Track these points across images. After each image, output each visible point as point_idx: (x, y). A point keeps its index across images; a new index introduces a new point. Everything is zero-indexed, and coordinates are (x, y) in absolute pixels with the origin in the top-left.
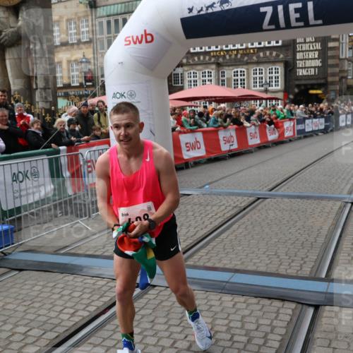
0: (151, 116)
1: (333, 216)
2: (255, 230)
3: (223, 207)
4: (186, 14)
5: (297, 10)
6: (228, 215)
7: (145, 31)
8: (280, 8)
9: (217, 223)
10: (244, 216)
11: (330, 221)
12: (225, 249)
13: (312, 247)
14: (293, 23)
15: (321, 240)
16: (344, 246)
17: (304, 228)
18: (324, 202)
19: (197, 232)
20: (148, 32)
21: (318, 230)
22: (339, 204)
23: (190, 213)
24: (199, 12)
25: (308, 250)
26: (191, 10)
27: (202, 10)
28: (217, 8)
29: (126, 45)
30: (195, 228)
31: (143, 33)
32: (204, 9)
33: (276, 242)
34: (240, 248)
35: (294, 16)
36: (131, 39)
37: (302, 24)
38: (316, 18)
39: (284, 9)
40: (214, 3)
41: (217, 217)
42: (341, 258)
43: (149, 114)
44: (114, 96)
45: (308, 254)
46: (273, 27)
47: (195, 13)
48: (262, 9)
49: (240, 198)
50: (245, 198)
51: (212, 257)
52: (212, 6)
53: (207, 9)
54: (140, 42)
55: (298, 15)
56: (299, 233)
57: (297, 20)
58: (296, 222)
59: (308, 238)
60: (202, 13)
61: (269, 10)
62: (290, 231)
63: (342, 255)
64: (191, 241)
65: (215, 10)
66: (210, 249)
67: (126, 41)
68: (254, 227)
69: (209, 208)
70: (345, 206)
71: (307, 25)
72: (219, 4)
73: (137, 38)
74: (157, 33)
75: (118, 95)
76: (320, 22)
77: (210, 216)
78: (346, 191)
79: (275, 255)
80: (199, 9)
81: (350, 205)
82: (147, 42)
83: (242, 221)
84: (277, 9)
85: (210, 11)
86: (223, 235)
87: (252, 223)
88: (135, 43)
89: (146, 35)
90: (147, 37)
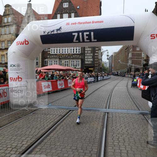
0: (27, 75)
1: (101, 120)
2: (67, 130)
3: (55, 116)
4: (43, 34)
5: (87, 35)
6: (56, 120)
7: (25, 40)
8: (80, 34)
9: (50, 126)
10: (63, 121)
11: (101, 124)
12: (51, 145)
13: (94, 142)
14: (86, 40)
15: (98, 136)
16: (109, 141)
17: (90, 128)
18: (97, 113)
19: (39, 132)
20: (26, 40)
21: (96, 130)
22: (103, 113)
23: (39, 119)
24: (48, 33)
25: (92, 144)
26: (44, 32)
27: (49, 32)
28: (55, 32)
29: (17, 45)
30: (39, 129)
31: (24, 40)
32: (50, 32)
33: (77, 139)
34: (58, 144)
35: (86, 37)
36: (19, 43)
37: (89, 41)
38: (94, 39)
39: (82, 34)
40: (54, 30)
41: (51, 121)
42: (109, 150)
43: (26, 74)
44: (11, 66)
45: (93, 148)
46: (78, 41)
47: (46, 33)
48: (73, 34)
49: (62, 110)
50: (65, 110)
51: (42, 152)
52: (53, 31)
53: (51, 32)
54: (23, 44)
55: (87, 37)
56: (88, 132)
57: (87, 39)
58: (86, 124)
59: (92, 135)
60: (49, 34)
61: (76, 34)
62: (83, 130)
63: (109, 148)
64: (34, 139)
65: (54, 33)
66: (43, 145)
67: (17, 43)
68: (67, 128)
69: (48, 116)
70: (105, 115)
71: (91, 41)
72: (56, 31)
73: (22, 42)
74: (30, 41)
75: (12, 66)
76: (96, 40)
77: (48, 121)
78: (104, 107)
79: (76, 149)
80: (48, 32)
81: (107, 114)
82: (26, 44)
83: (62, 124)
84: (79, 34)
85: (52, 33)
86: (52, 134)
87: (66, 126)
88: (21, 44)
89: (26, 41)
90: (26, 42)
